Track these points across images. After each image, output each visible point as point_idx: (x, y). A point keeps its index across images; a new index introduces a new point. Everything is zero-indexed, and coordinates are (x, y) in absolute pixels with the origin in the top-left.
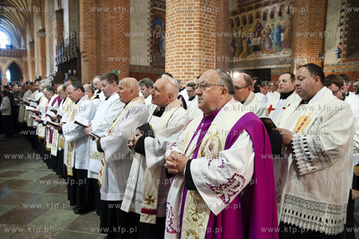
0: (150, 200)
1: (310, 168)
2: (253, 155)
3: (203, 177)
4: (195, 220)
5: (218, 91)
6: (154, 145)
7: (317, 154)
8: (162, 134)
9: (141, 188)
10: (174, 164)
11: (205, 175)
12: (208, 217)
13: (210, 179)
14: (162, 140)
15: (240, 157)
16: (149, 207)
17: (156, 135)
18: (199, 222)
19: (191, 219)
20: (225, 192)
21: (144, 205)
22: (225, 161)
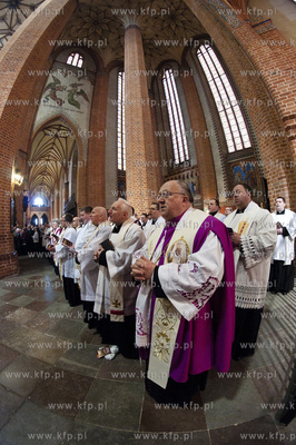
0: (117, 304)
1: (254, 262)
2: (223, 255)
3: (173, 284)
4: (166, 324)
5: (180, 199)
6: (114, 257)
7: (260, 251)
8: (120, 247)
9: (108, 294)
10: (141, 271)
11: (174, 281)
12: (179, 322)
13: (182, 286)
14: (121, 251)
15: (212, 259)
16: (116, 309)
17: (116, 248)
18: (170, 326)
19: (161, 323)
20: (198, 297)
21: (112, 308)
22: (198, 264)
